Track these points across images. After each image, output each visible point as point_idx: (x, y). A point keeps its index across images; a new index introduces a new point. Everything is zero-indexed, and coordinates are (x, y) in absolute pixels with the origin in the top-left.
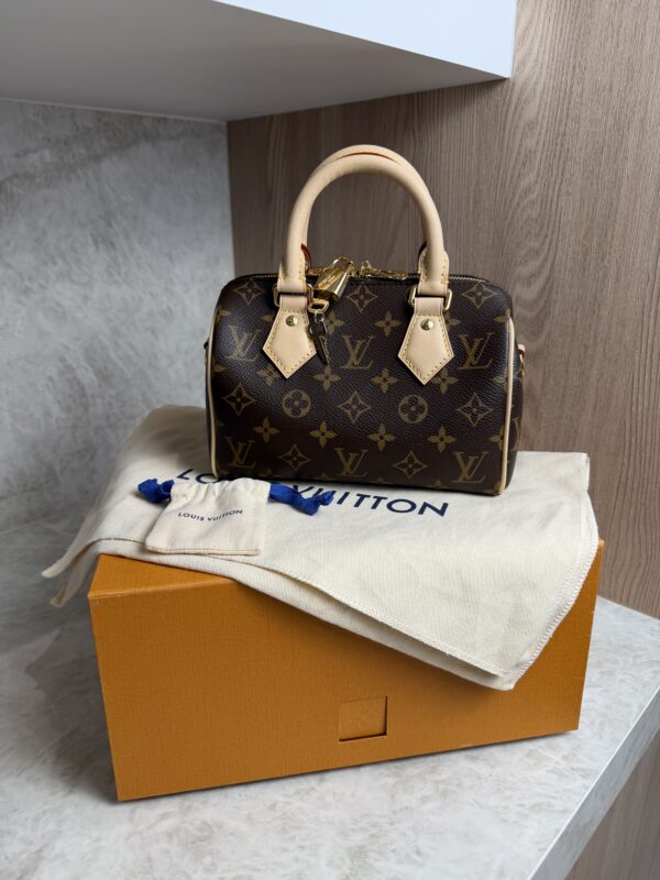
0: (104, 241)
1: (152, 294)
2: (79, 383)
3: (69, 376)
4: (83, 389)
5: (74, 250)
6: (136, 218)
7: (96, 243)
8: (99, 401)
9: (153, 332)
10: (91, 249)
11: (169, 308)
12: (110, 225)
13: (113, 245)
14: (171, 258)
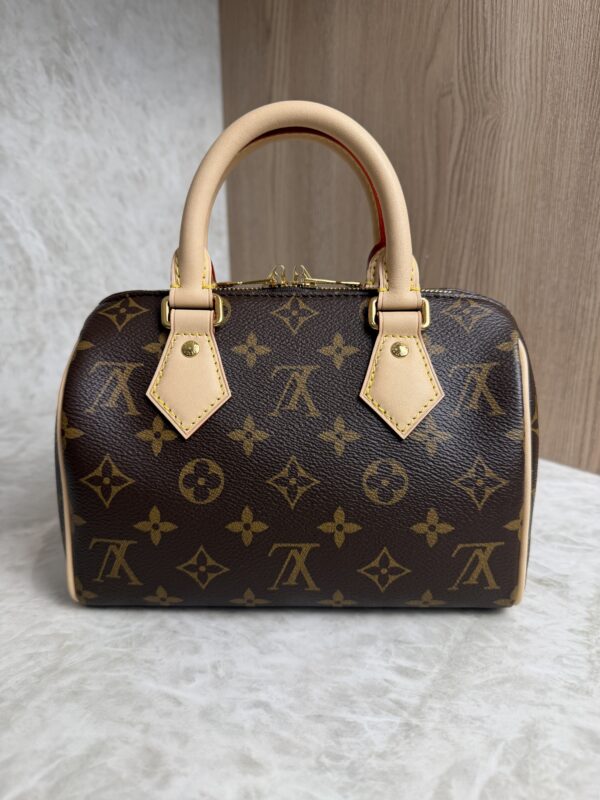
0: (59, 71)
1: (119, 151)
2: (22, 251)
3: (10, 241)
4: (28, 260)
5: (18, 76)
6: (100, 49)
7: (48, 72)
8: (49, 279)
9: (121, 199)
10: (42, 79)
11: (141, 172)
12: (66, 50)
13: (70, 78)
14: (144, 108)
